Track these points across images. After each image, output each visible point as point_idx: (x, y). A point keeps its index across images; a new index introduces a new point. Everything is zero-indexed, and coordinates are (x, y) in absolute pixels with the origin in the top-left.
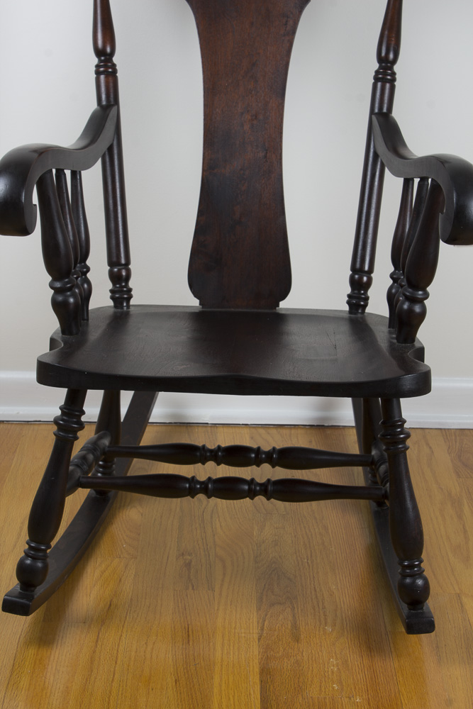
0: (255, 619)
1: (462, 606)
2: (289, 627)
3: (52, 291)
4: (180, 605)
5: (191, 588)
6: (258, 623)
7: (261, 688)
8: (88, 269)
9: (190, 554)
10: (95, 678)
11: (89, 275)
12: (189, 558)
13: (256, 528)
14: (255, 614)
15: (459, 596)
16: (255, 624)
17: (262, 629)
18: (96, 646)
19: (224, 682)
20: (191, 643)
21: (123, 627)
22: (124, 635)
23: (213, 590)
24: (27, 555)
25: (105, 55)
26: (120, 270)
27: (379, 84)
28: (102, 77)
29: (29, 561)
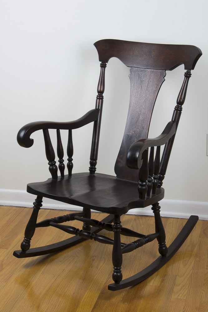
0: (106, 278)
1: (175, 279)
3: (49, 166)
4: (85, 272)
5: (91, 267)
8: (72, 160)
9: (96, 257)
11: (72, 161)
15: (176, 276)
16: (106, 279)
17: (107, 281)
19: (88, 295)
20: (83, 283)
23: (98, 268)
24: (24, 241)
25: (100, 93)
26: (93, 162)
27: (176, 111)
28: (98, 100)
29: (24, 243)
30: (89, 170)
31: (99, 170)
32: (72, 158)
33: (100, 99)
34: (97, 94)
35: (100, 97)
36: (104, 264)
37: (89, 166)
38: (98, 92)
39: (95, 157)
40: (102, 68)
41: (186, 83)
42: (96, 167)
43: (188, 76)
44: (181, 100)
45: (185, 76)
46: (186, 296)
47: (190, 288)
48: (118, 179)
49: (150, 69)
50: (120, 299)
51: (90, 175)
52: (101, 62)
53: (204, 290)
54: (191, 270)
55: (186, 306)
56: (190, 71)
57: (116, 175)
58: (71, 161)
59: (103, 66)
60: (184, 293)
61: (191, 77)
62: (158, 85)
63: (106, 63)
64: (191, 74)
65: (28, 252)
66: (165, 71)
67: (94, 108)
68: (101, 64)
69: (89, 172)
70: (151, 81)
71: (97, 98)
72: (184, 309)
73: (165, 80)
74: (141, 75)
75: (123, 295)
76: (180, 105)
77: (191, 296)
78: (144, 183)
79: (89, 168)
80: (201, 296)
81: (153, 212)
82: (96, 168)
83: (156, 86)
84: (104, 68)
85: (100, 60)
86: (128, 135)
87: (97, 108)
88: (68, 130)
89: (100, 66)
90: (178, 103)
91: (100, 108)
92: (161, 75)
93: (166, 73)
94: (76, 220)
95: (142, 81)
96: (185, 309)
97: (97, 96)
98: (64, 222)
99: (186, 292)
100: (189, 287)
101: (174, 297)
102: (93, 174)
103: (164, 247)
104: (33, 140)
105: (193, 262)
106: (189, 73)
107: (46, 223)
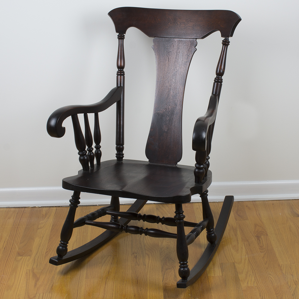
2: (173, 277)
3: (79, 156)
4: (134, 271)
5: (137, 265)
6: (162, 276)
7: (164, 296)
9: (136, 253)
10: (107, 296)
12: (136, 254)
13: (160, 243)
14: (161, 273)
15: (234, 263)
16: (161, 276)
17: (164, 278)
18: (106, 286)
19: (151, 295)
20: (139, 283)
21: (114, 279)
22: (115, 282)
23: (145, 266)
24: (60, 246)
25: (121, 69)
26: (120, 147)
27: (216, 83)
28: (119, 76)
29: (61, 248)
30: (116, 157)
31: (127, 155)
32: (100, 144)
33: (121, 75)
34: (117, 70)
35: (121, 72)
36: (149, 260)
37: (116, 152)
38: (118, 67)
39: (121, 141)
40: (120, 40)
41: (225, 52)
42: (124, 152)
43: (226, 43)
44: (221, 71)
45: (223, 44)
46: (255, 282)
47: (255, 273)
48: (151, 163)
49: (177, 39)
50: (189, 295)
51: (117, 162)
52: (118, 34)
53: (270, 274)
54: (246, 255)
55: (261, 293)
56: (228, 38)
57: (148, 160)
58: (99, 149)
59: (121, 37)
60: (251, 280)
61: (229, 44)
62: (189, 56)
63: (124, 35)
64: (229, 42)
65: (65, 257)
66: (196, 40)
67: (115, 86)
68: (118, 36)
69: (116, 158)
70: (180, 51)
71: (118, 75)
72: (260, 296)
73: (196, 50)
74: (167, 45)
75: (189, 290)
76: (220, 77)
77: (261, 281)
78: (202, 166)
79: (116, 154)
80: (270, 280)
81: (200, 197)
82: (123, 154)
83: (186, 57)
84: (122, 40)
85: (117, 32)
86: (158, 114)
87: (119, 86)
88: (94, 114)
89: (118, 38)
90: (217, 74)
91: (122, 85)
92: (191, 45)
93: (197, 42)
94: (107, 215)
95: (169, 52)
96: (262, 296)
97: (117, 72)
98: (97, 219)
99: (253, 279)
100: (253, 272)
101: (244, 285)
102: (121, 161)
103: (213, 233)
104: (65, 128)
105: (244, 247)
106: (227, 40)
107: (82, 222)
